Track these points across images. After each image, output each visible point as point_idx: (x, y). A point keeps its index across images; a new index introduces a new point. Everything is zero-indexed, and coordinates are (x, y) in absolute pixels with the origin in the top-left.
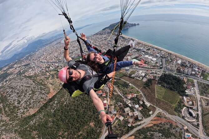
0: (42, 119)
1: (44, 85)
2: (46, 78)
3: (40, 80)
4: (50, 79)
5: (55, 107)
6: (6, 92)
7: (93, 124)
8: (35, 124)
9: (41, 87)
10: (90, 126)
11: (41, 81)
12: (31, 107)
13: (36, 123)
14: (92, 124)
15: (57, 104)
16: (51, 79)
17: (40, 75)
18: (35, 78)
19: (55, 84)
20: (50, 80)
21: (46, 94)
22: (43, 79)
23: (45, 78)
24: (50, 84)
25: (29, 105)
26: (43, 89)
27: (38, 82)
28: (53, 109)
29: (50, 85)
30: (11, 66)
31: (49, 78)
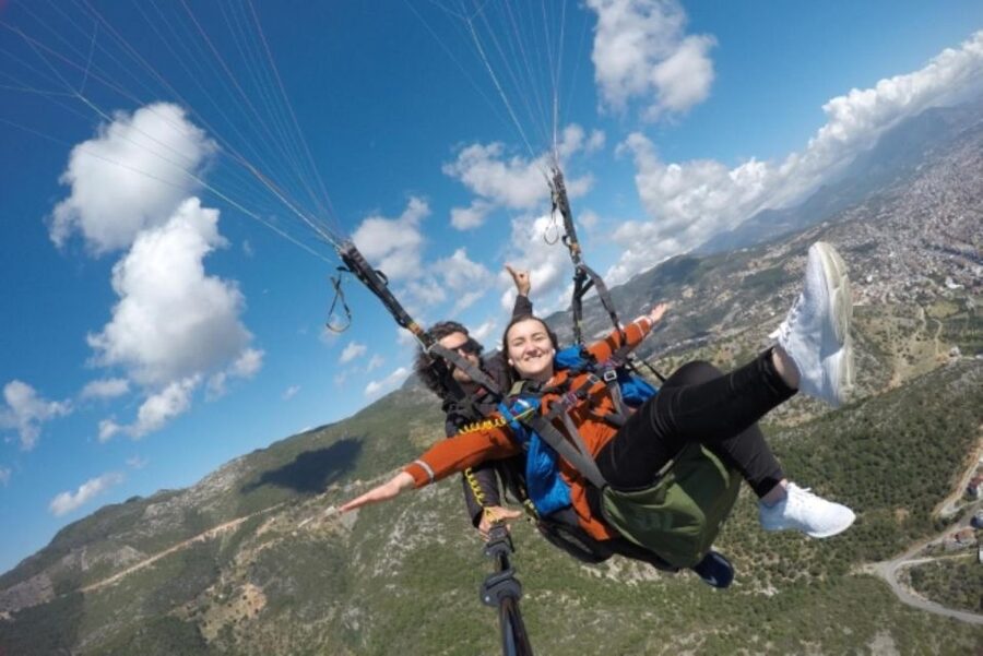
0: (806, 439)
1: (886, 354)
2: (904, 328)
3: (878, 333)
4: (914, 335)
5: (850, 424)
6: (757, 346)
7: (905, 516)
8: (786, 441)
9: (866, 360)
10: (893, 515)
11: (880, 338)
12: (811, 409)
13: (789, 440)
14: (902, 513)
15: (858, 419)
16: (918, 339)
17: (889, 310)
18: (865, 321)
19: (921, 362)
20: (913, 344)
21: (871, 387)
22: (888, 334)
23: (899, 327)
24: (904, 356)
25: (808, 401)
26: (870, 370)
27: (868, 340)
28: (843, 428)
29: (904, 362)
30: (800, 247)
31: (912, 330)
